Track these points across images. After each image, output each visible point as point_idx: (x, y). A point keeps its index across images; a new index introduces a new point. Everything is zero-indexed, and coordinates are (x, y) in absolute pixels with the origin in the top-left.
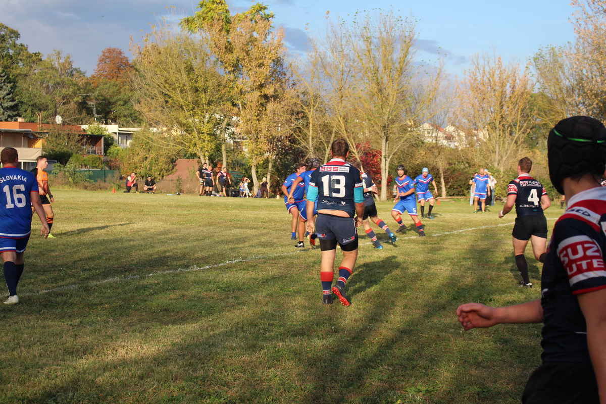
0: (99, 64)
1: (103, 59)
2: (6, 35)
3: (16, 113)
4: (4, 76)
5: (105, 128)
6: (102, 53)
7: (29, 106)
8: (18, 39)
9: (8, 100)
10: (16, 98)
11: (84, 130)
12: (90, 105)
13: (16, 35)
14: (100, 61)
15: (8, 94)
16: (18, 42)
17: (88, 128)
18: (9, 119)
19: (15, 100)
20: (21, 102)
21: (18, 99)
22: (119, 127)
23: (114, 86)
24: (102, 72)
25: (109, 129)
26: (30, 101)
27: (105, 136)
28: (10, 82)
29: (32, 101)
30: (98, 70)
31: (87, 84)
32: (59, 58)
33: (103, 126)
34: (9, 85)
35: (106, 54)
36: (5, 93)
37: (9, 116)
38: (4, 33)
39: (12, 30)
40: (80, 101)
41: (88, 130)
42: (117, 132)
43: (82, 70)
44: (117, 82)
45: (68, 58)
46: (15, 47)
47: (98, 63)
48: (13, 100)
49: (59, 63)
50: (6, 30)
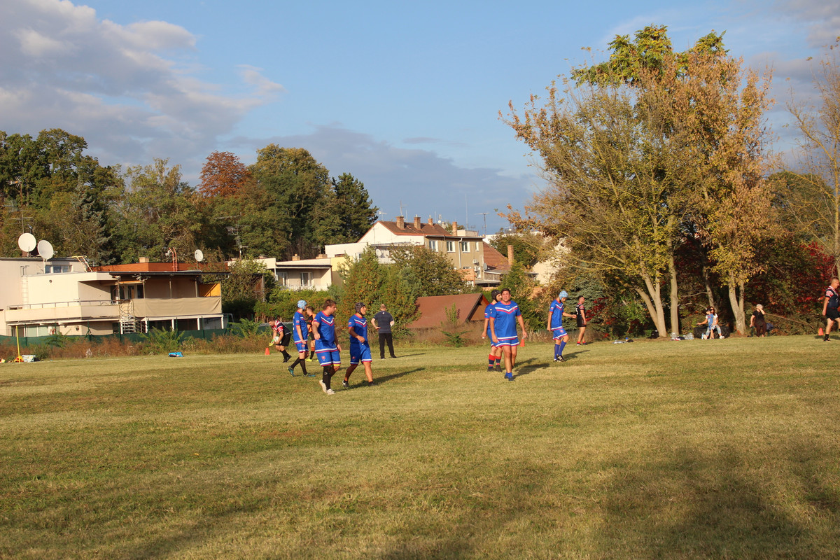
0: (203, 177)
1: (209, 168)
2: (66, 145)
3: (111, 252)
4: (92, 202)
5: (261, 264)
6: (208, 161)
7: (130, 240)
8: (84, 149)
9: (100, 235)
10: (112, 230)
13: (80, 143)
14: (204, 171)
15: (99, 226)
16: (85, 153)
18: (103, 263)
19: (109, 235)
20: (119, 237)
21: (114, 232)
22: (277, 261)
23: (233, 205)
24: (208, 187)
26: (131, 234)
27: (265, 274)
28: (99, 209)
29: (134, 234)
31: (202, 204)
32: (162, 171)
33: (258, 261)
34: (100, 214)
35: (213, 162)
36: (96, 224)
37: (103, 258)
38: (63, 143)
39: (76, 137)
41: (237, 267)
42: (275, 267)
43: (192, 185)
44: (237, 201)
45: (175, 169)
46: (80, 161)
47: (202, 174)
48: (107, 235)
49: (162, 179)
50: (66, 138)
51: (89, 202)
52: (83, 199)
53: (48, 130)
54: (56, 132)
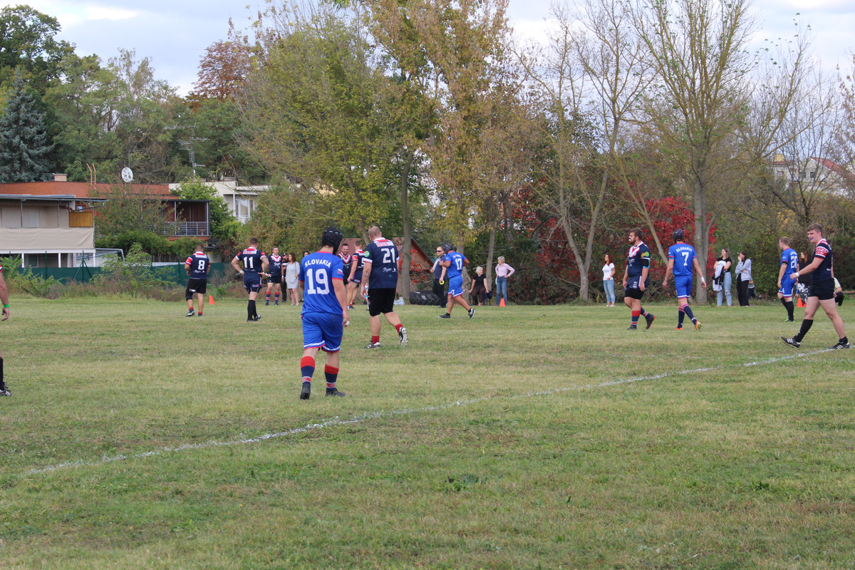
1: (209, 62)
2: (34, 26)
3: (54, 165)
4: (32, 100)
5: (211, 188)
6: (207, 52)
7: (78, 152)
8: (58, 31)
9: (40, 144)
10: (55, 138)
11: (175, 193)
12: (184, 146)
13: (52, 22)
15: (40, 132)
16: (57, 38)
17: (181, 189)
18: (42, 178)
19: (52, 144)
20: (58, 146)
21: (57, 140)
22: (237, 185)
24: (207, 85)
25: (218, 189)
26: (79, 144)
27: (211, 201)
28: (41, 111)
29: (82, 144)
30: (201, 82)
32: (129, 64)
33: (209, 184)
34: (41, 116)
35: (214, 53)
36: (34, 129)
37: (42, 172)
38: (32, 24)
39: (47, 16)
40: (169, 140)
41: (180, 192)
42: (233, 193)
46: (52, 47)
47: (201, 69)
48: (49, 143)
49: (128, 74)
50: (35, 17)
51: (28, 102)
52: (21, 97)
53: (13, 6)
54: (22, 8)
